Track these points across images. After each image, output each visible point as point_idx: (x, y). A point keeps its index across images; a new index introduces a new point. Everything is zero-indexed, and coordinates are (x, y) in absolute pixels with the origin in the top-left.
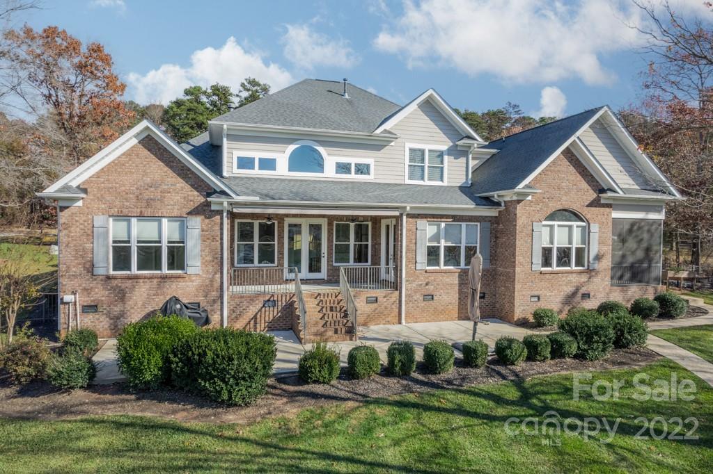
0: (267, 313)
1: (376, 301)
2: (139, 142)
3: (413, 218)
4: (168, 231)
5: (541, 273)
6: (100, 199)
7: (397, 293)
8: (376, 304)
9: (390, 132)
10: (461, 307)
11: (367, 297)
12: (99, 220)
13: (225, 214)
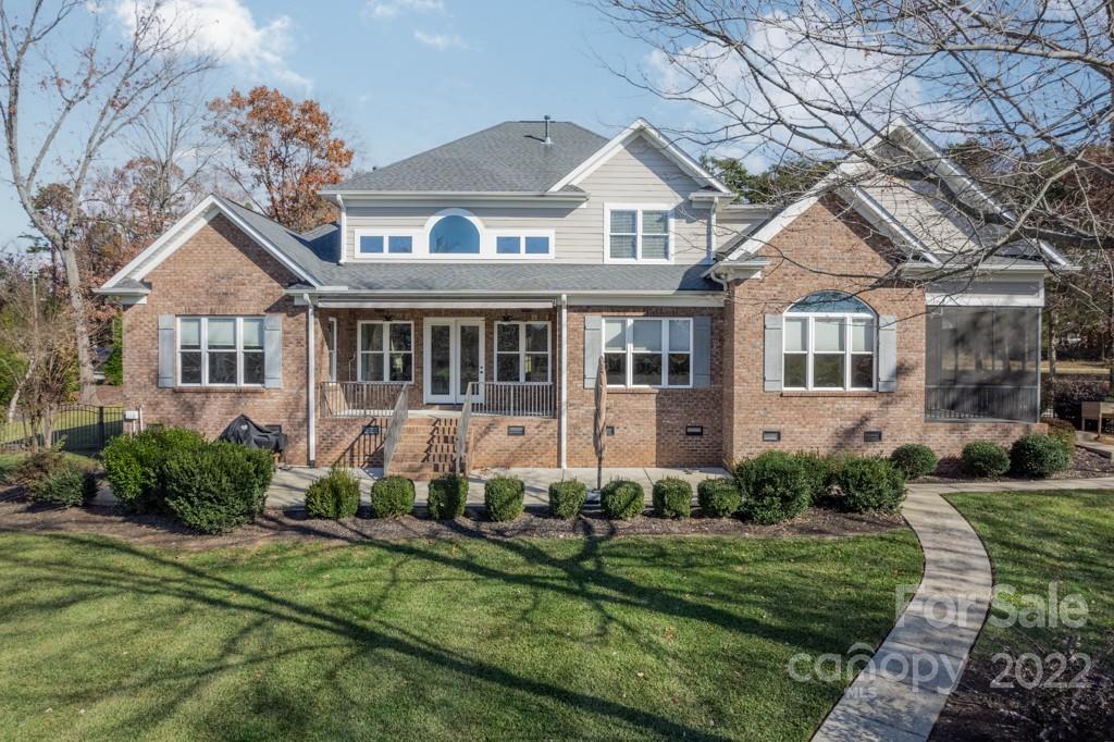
0: (367, 443)
1: (523, 433)
2: (209, 223)
3: (579, 311)
4: (242, 333)
5: (781, 395)
6: (166, 295)
7: (556, 422)
8: (521, 437)
9: (576, 189)
10: (662, 446)
11: (509, 427)
12: (165, 320)
13: (311, 310)
